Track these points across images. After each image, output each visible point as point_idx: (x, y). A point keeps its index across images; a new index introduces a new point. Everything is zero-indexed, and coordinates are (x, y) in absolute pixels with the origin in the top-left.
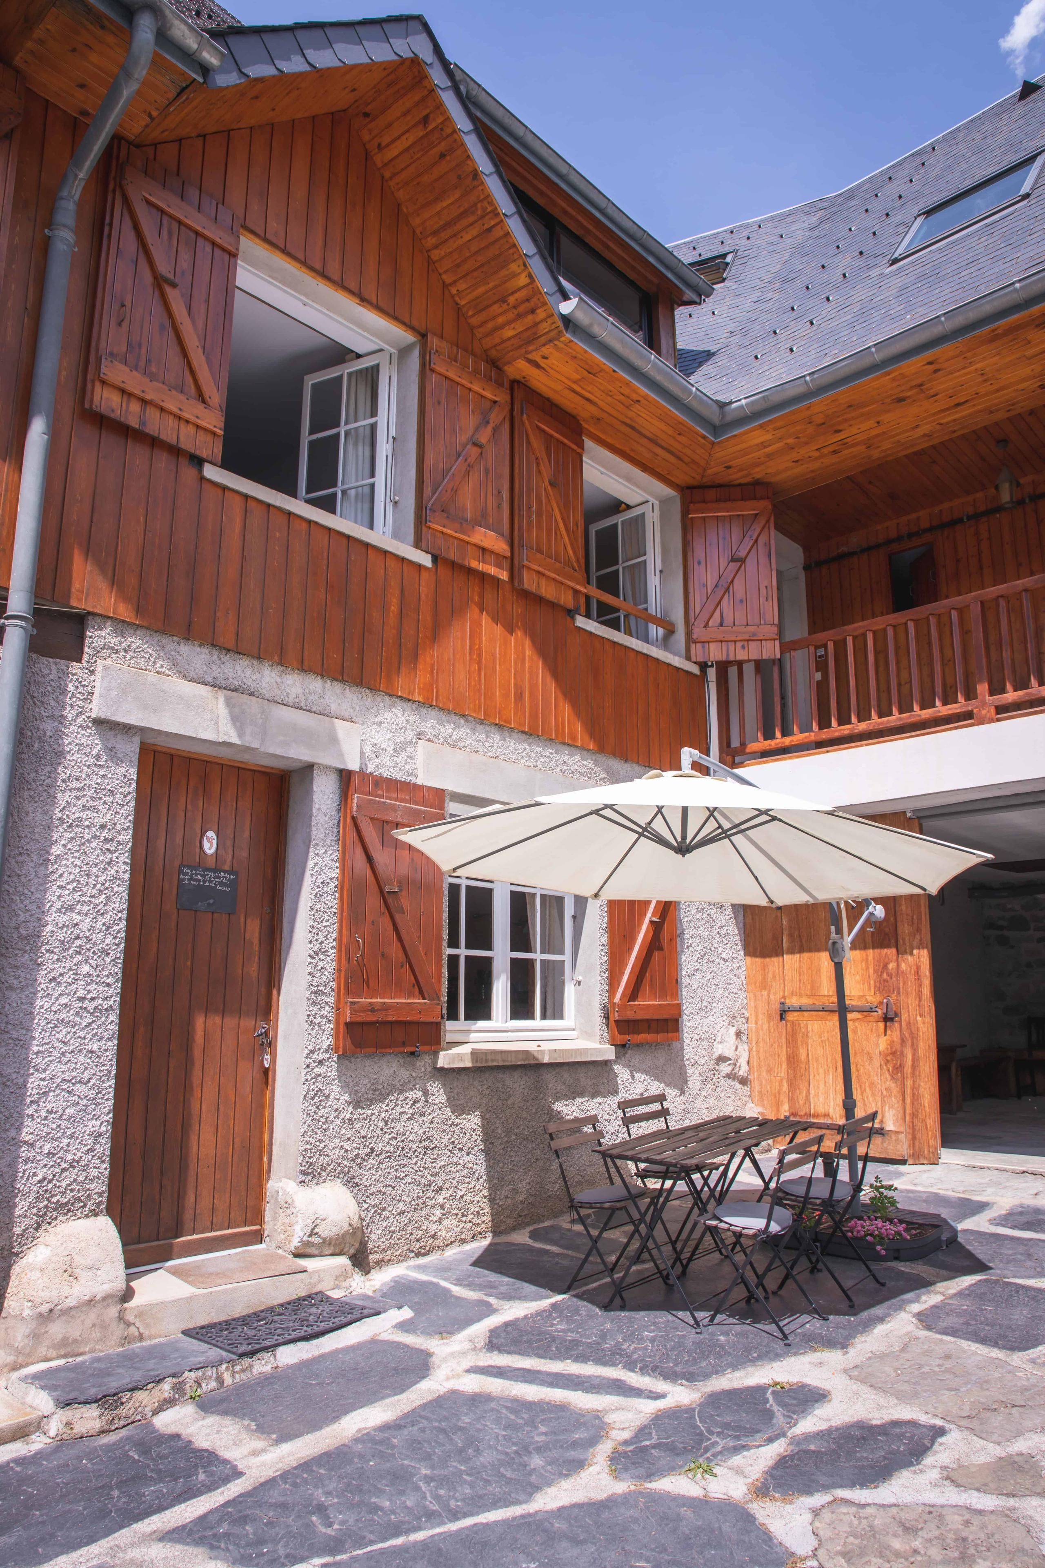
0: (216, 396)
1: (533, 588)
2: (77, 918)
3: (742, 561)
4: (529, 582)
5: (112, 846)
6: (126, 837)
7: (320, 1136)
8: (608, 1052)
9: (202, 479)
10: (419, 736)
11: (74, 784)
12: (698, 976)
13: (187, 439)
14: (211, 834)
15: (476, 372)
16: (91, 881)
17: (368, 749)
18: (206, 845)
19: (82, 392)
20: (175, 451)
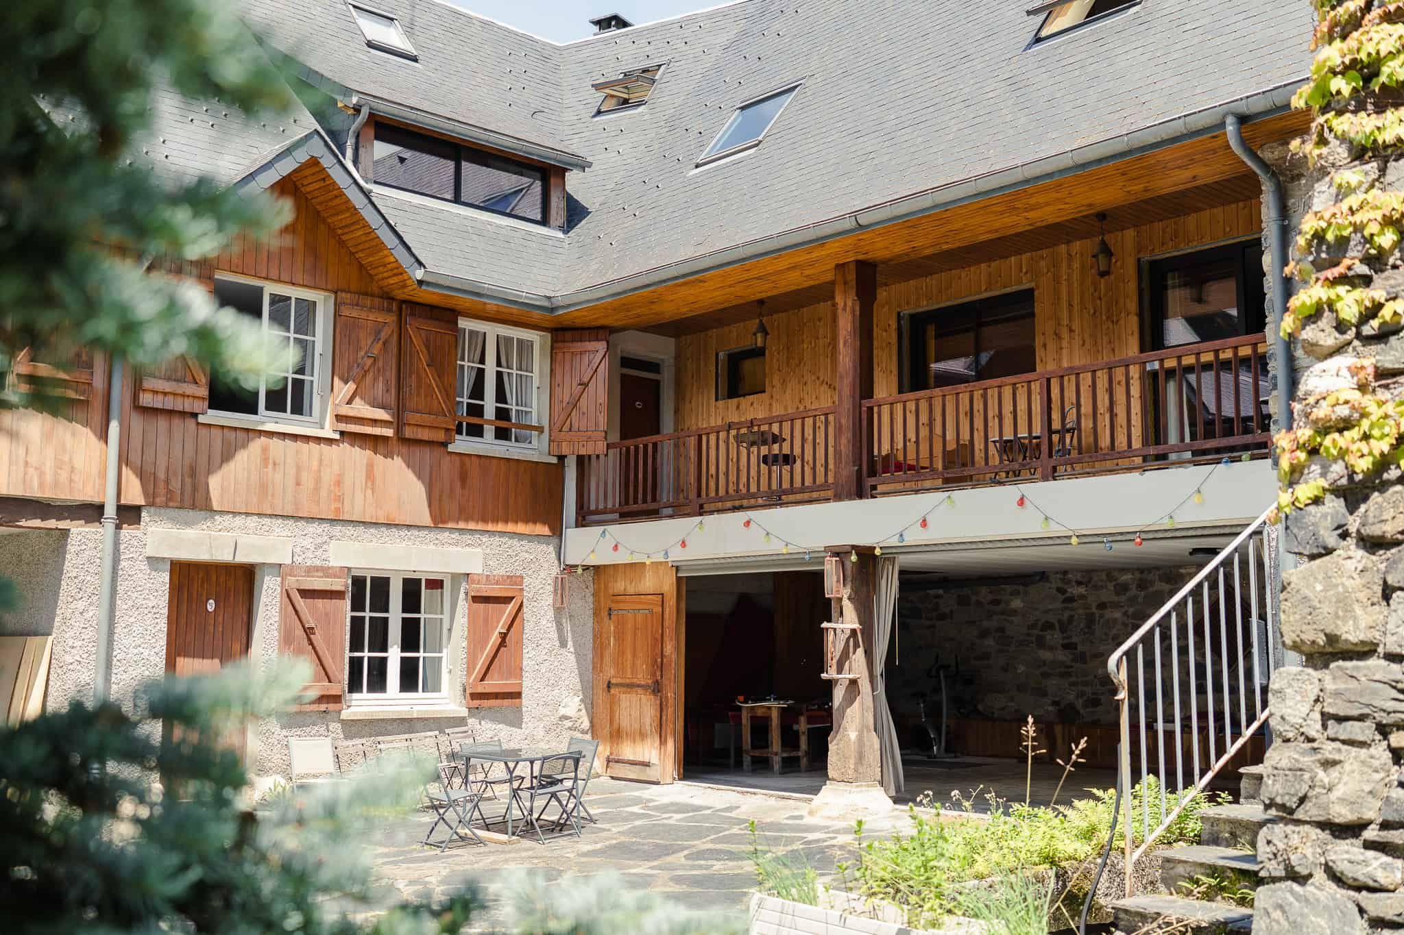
0: (203, 380)
1: (412, 437)
2: (142, 650)
3: (586, 385)
4: (408, 433)
5: (157, 616)
6: (165, 611)
7: (269, 752)
8: (464, 712)
9: (198, 424)
10: (331, 538)
11: (140, 589)
12: (547, 664)
13: (188, 406)
14: (211, 601)
15: (371, 308)
16: (148, 632)
17: (298, 550)
18: (209, 607)
19: (135, 397)
20: (183, 414)
